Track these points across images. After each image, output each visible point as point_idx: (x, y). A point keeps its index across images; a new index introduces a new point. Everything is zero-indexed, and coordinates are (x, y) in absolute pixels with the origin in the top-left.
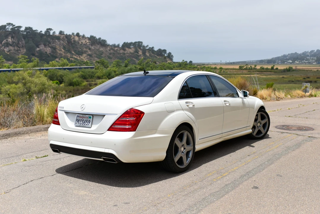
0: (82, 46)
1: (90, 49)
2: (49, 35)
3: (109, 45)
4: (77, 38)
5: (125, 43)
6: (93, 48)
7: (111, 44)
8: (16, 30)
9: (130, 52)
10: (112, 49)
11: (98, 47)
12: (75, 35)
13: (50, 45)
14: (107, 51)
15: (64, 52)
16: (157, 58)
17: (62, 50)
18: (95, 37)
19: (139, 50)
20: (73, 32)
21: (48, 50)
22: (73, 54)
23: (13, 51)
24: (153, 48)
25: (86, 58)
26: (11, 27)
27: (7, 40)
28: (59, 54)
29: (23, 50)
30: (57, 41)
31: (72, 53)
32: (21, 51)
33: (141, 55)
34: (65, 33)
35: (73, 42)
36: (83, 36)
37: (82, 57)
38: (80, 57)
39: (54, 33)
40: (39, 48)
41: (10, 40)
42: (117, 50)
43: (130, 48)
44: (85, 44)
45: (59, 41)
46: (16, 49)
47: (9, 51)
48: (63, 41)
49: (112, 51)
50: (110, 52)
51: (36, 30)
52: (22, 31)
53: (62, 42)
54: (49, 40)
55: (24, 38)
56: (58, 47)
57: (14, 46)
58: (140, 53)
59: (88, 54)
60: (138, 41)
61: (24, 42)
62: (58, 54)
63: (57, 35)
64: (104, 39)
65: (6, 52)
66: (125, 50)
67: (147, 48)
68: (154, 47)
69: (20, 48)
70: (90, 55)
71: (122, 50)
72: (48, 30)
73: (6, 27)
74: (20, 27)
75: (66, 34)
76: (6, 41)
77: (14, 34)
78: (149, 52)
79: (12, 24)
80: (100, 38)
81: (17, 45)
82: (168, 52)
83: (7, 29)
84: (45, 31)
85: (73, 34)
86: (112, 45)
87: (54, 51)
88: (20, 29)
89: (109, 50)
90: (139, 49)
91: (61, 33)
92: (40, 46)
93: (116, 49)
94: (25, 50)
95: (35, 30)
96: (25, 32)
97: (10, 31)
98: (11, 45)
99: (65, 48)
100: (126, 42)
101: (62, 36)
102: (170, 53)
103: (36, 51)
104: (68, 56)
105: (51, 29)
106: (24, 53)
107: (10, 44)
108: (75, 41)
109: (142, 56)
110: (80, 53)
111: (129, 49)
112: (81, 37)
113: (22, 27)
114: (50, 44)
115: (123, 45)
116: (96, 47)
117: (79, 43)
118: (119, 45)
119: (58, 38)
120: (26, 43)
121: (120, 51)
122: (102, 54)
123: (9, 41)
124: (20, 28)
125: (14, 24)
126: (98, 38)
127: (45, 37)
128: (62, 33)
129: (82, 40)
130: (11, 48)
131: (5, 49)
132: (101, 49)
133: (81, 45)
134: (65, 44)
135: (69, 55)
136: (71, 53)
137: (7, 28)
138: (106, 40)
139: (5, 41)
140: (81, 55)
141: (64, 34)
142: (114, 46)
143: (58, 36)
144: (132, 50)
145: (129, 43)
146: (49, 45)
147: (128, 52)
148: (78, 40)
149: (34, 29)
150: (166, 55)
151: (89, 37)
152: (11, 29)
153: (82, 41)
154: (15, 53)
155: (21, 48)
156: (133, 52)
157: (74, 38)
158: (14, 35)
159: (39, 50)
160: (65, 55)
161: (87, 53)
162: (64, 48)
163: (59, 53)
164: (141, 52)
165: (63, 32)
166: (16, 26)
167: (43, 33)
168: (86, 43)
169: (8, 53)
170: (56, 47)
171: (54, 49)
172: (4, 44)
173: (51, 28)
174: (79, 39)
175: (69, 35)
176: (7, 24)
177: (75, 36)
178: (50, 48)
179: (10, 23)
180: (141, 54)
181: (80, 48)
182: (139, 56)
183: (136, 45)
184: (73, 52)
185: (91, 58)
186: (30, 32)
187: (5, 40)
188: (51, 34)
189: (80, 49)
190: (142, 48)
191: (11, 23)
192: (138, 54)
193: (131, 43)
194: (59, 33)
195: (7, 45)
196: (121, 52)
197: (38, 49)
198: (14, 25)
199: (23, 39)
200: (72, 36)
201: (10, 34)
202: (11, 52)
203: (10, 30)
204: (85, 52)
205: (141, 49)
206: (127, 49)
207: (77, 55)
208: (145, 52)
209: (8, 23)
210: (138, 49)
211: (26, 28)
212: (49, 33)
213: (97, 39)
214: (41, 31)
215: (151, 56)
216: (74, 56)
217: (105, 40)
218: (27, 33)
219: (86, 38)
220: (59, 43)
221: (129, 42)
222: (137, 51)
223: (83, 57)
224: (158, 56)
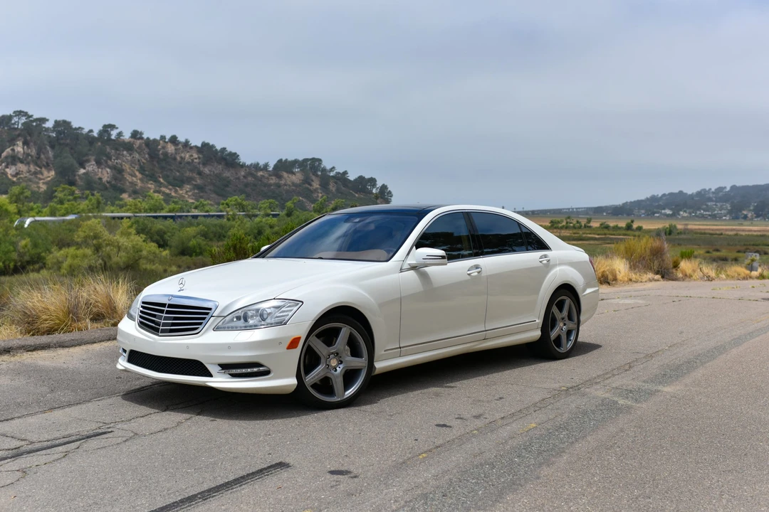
0: (183, 165)
1: (200, 173)
2: (109, 139)
3: (243, 166)
4: (171, 148)
5: (280, 161)
6: (206, 170)
7: (248, 163)
8: (33, 125)
9: (293, 183)
10: (251, 174)
11: (218, 168)
12: (167, 140)
13: (110, 163)
14: (238, 178)
15: (141, 180)
16: (355, 196)
17: (137, 173)
18: (213, 146)
19: (313, 178)
20: (163, 134)
21: (105, 175)
22: (162, 183)
23: (25, 175)
24: (345, 173)
25: (190, 194)
26: (23, 120)
27: (13, 150)
28: (130, 182)
29: (49, 172)
30: (125, 153)
31: (159, 182)
32: (42, 174)
33: (317, 188)
34: (145, 136)
35: (161, 156)
36: (186, 144)
37: (181, 192)
38: (176, 191)
39: (120, 134)
40: (85, 168)
41: (19, 148)
42: (263, 176)
43: (293, 173)
44: (188, 163)
45: (130, 155)
46: (33, 170)
47: (17, 174)
48: (139, 153)
49: (250, 179)
50: (245, 180)
51: (80, 128)
52: (47, 129)
53: (137, 156)
54: (108, 150)
55: (53, 147)
56: (127, 167)
57: (28, 164)
58: (316, 185)
59: (195, 185)
60: (310, 157)
61: (51, 154)
62: (128, 184)
63: (126, 141)
64: (233, 151)
65: (10, 177)
66: (280, 177)
67: (332, 174)
68: (349, 172)
69: (41, 168)
70: (200, 188)
71: (273, 178)
72: (108, 128)
73: (11, 120)
74: (44, 120)
75: (148, 138)
76: (10, 152)
77: (30, 135)
78: (336, 183)
79: (26, 114)
80: (224, 149)
81: (37, 161)
82: (379, 184)
83: (14, 124)
84: (100, 131)
85: (163, 138)
86: (251, 165)
87: (119, 176)
88: (44, 125)
89: (244, 177)
90: (313, 175)
91: (136, 135)
92: (88, 164)
93: (260, 173)
94: (53, 173)
95: (77, 127)
96: (53, 131)
97: (21, 130)
98: (22, 162)
99: (145, 171)
100: (284, 159)
101: (138, 142)
102: (384, 187)
103: (79, 175)
104: (150, 188)
105: (113, 127)
106: (49, 179)
107: (19, 159)
108: (166, 154)
109: (320, 191)
110: (178, 183)
111: (290, 176)
112: (180, 146)
113: (48, 120)
114: (111, 160)
115: (276, 167)
116: (213, 169)
117: (175, 159)
118: (266, 165)
119: (128, 147)
120: (55, 157)
121: (268, 178)
122: (227, 186)
123: (18, 152)
124: (44, 123)
125: (30, 113)
126: (218, 147)
127: (99, 144)
128: (138, 136)
129: (182, 152)
130: (22, 167)
131: (7, 170)
132: (227, 174)
133: (180, 163)
134: (144, 161)
135: (153, 186)
136: (156, 181)
137: (13, 122)
138: (238, 153)
139: (8, 152)
140: (179, 187)
141: (142, 138)
142: (256, 167)
143: (129, 142)
144: (297, 177)
145: (290, 162)
146: (106, 162)
147: (289, 183)
148: (173, 151)
149: (75, 125)
150: (374, 191)
151: (199, 145)
152: (23, 124)
153: (183, 155)
154: (30, 180)
155: (43, 169)
156: (298, 182)
157: (164, 148)
158: (29, 138)
159: (84, 174)
160: (142, 185)
161: (194, 183)
162: (142, 170)
163: (130, 180)
164: (318, 183)
165: (141, 133)
166: (35, 117)
167: (95, 134)
168: (193, 160)
169: (15, 179)
170: (124, 167)
171: (119, 171)
172: (6, 157)
173: (112, 123)
174: (176, 149)
175: (155, 140)
176: (15, 112)
177: (167, 143)
178: (108, 170)
179: (21, 112)
180: (318, 186)
181: (179, 171)
182: (312, 192)
183: (307, 166)
184: (161, 180)
185: (201, 194)
186: (64, 132)
187: (9, 150)
188: (113, 137)
189: (178, 174)
190: (319, 173)
191: (23, 112)
192: (311, 188)
193: (295, 162)
194: (130, 135)
195: (13, 160)
196: (272, 182)
197: (82, 171)
198: (31, 116)
199: (48, 148)
200: (161, 142)
201: (19, 135)
202: (22, 176)
203: (20, 126)
204: (189, 180)
205: (317, 176)
206: (285, 175)
207: (170, 187)
208: (327, 184)
209: (17, 111)
210: (311, 175)
211: (57, 123)
212: (110, 135)
213: (216, 150)
214: (91, 131)
215: (342, 193)
216: (163, 189)
217: (236, 153)
218: (59, 133)
219: (191, 148)
220: (129, 158)
221: (291, 158)
222: (307, 181)
223: (185, 191)
224: (356, 193)
